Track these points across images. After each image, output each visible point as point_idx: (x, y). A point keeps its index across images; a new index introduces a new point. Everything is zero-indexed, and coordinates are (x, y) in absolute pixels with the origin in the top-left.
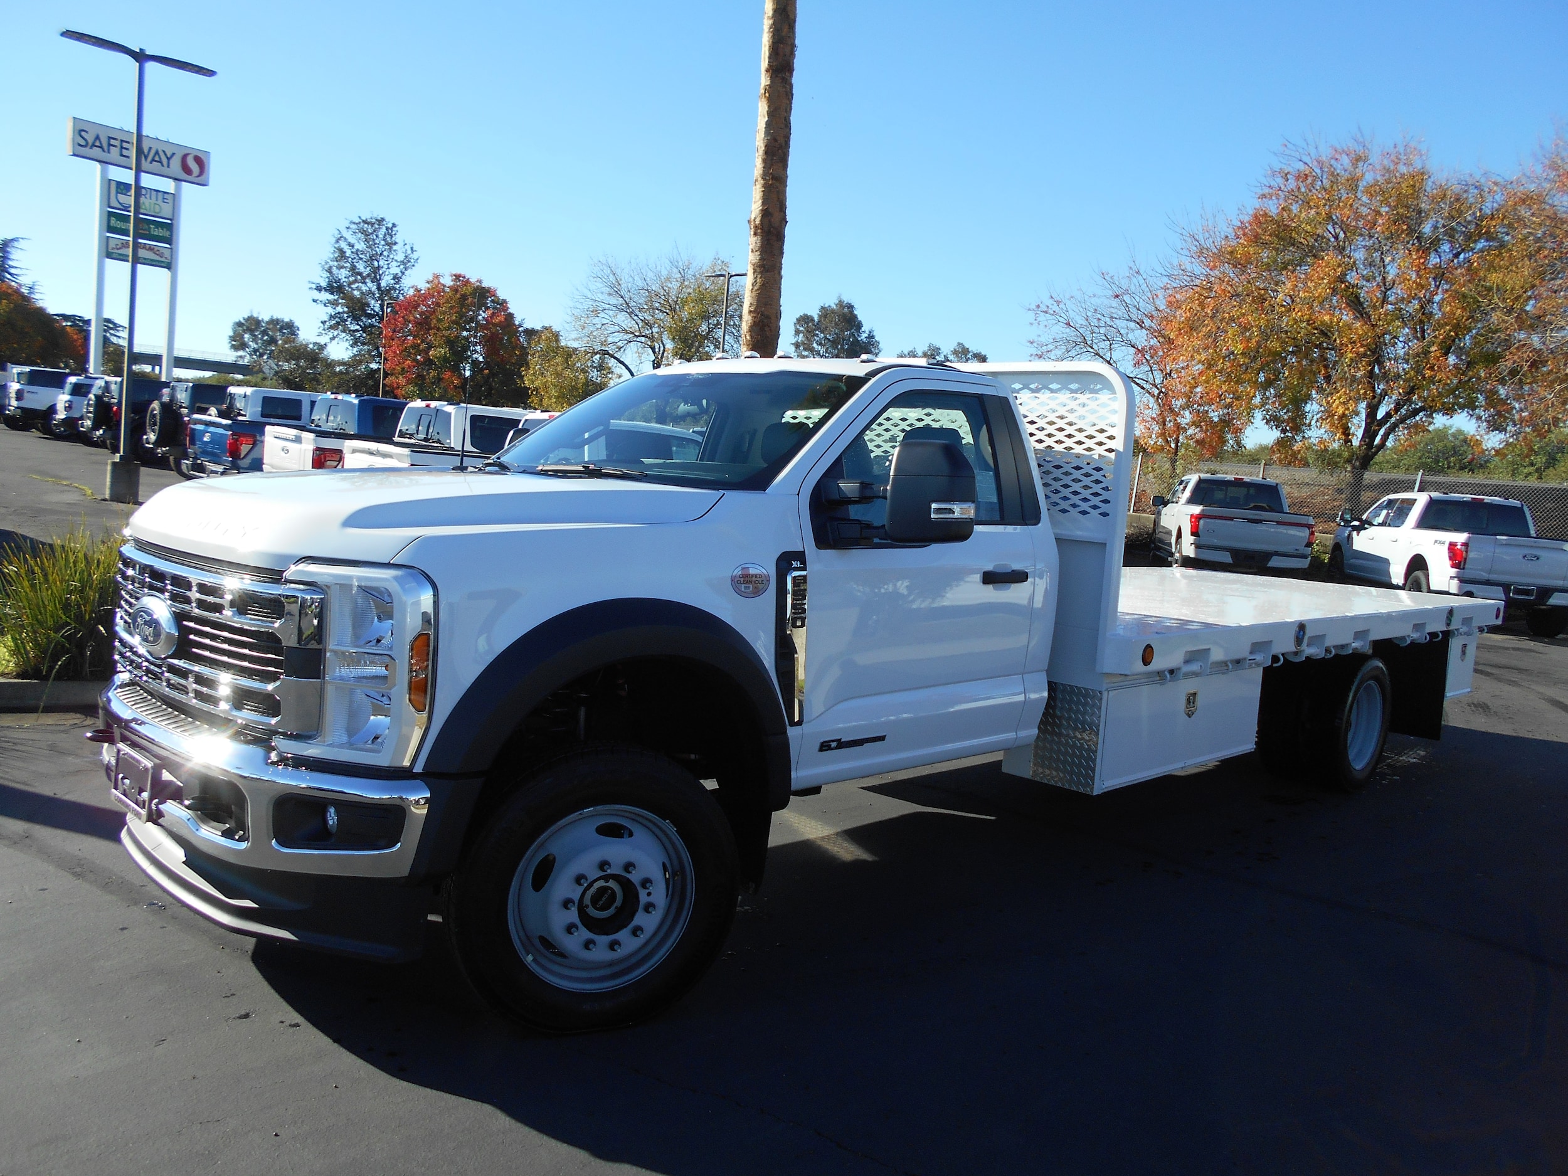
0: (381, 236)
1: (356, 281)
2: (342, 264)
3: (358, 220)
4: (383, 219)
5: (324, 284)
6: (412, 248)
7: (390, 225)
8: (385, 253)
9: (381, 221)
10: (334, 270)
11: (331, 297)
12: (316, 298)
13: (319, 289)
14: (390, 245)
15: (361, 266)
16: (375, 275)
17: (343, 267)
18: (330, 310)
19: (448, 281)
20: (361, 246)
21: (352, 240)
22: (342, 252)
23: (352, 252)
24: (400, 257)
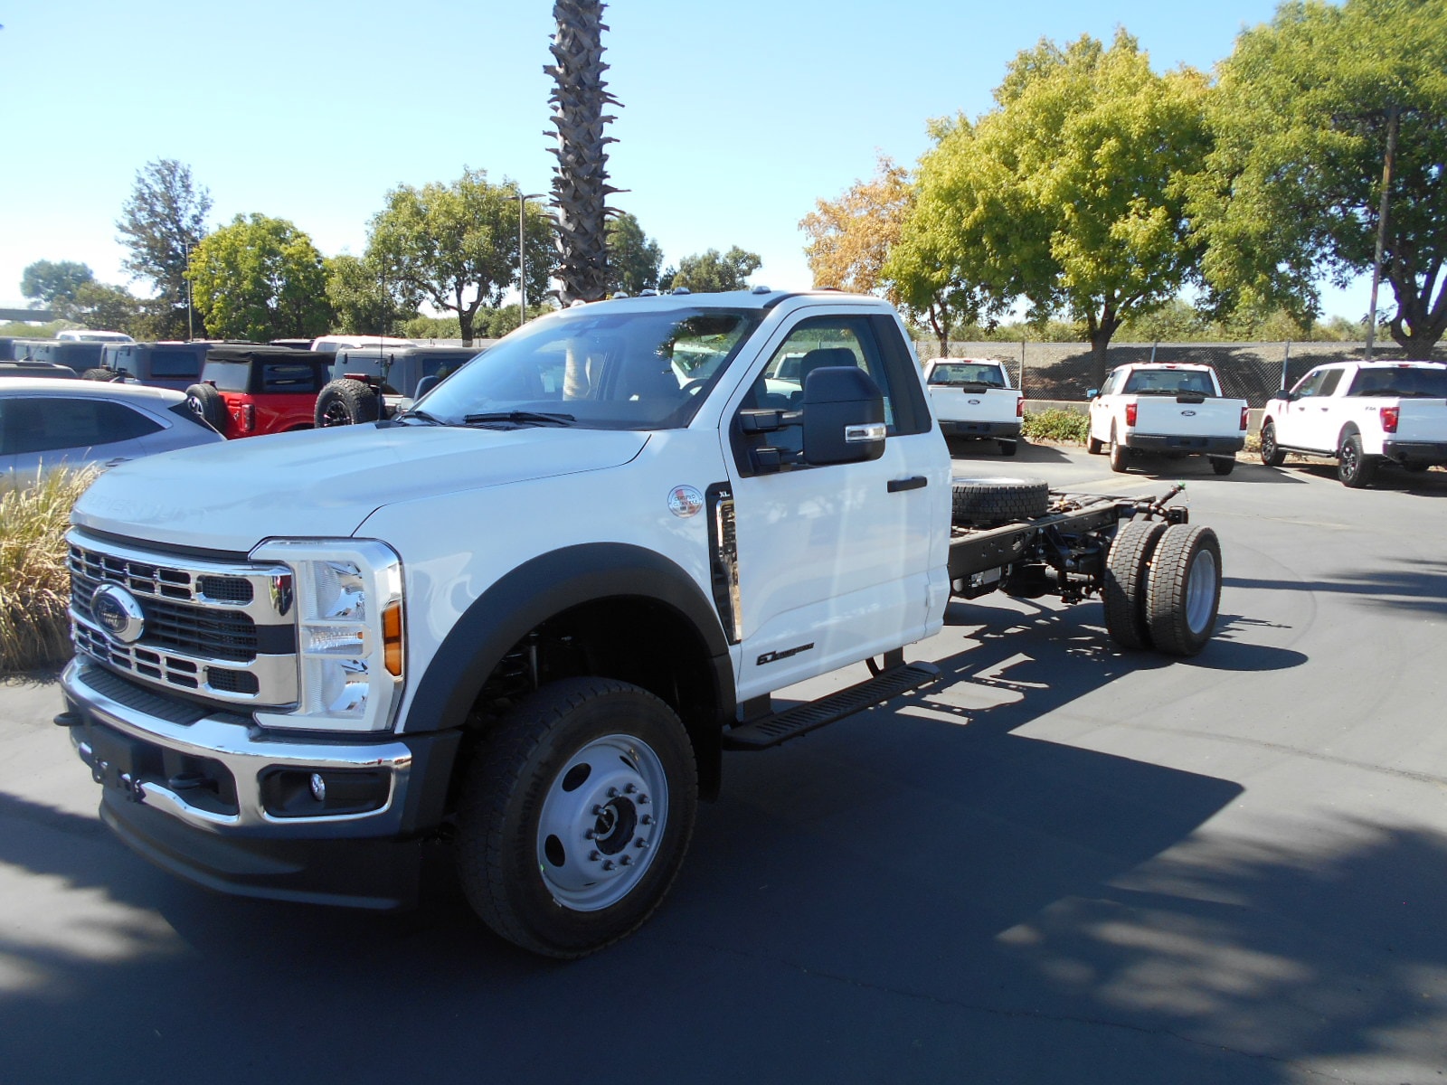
0: (177, 178)
1: (156, 223)
2: (143, 206)
3: (155, 162)
4: (176, 164)
7: (186, 168)
8: (183, 195)
10: (136, 212)
14: (187, 187)
15: (159, 208)
16: (173, 213)
17: (143, 209)
20: (159, 188)
21: (149, 181)
22: (140, 192)
23: (151, 194)
24: (197, 199)
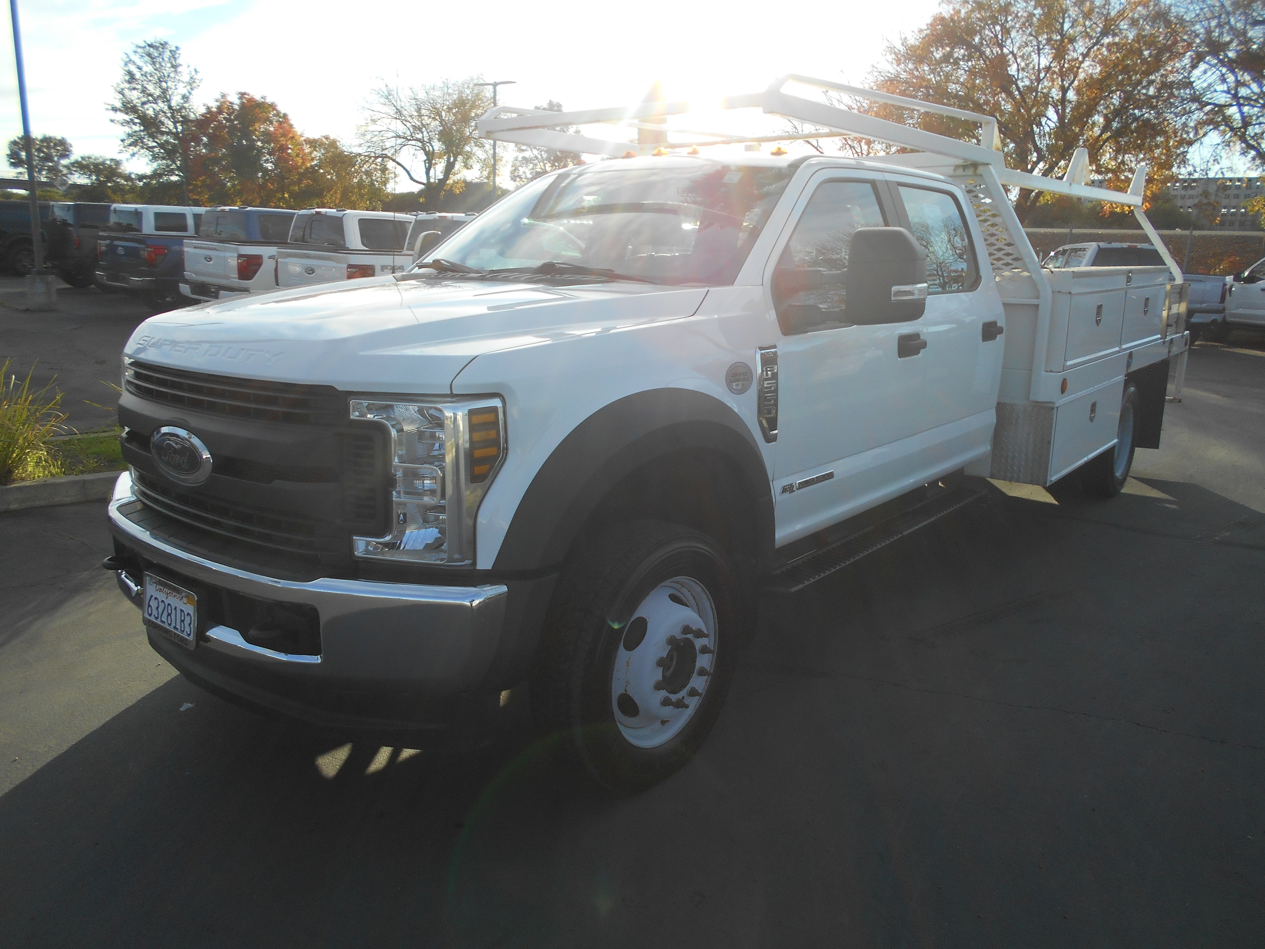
0: (166, 59)
1: (149, 101)
2: (134, 85)
3: (143, 44)
4: (166, 43)
5: (118, 105)
6: (196, 71)
7: (174, 49)
8: (172, 75)
9: (164, 45)
10: (127, 92)
11: (127, 118)
12: (113, 119)
13: (115, 109)
14: (176, 67)
15: (151, 88)
16: (165, 96)
17: (134, 89)
18: (127, 130)
19: (235, 100)
20: (148, 68)
21: (141, 63)
22: (130, 73)
23: (142, 75)
24: (186, 78)
